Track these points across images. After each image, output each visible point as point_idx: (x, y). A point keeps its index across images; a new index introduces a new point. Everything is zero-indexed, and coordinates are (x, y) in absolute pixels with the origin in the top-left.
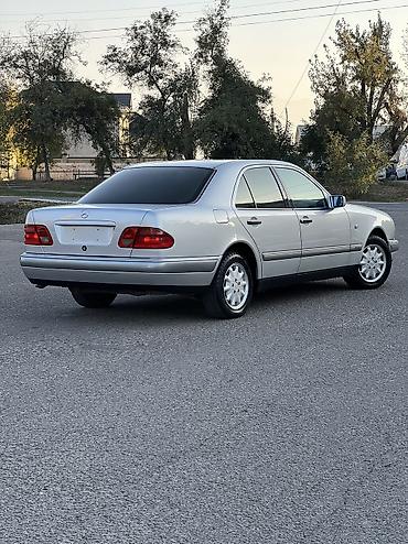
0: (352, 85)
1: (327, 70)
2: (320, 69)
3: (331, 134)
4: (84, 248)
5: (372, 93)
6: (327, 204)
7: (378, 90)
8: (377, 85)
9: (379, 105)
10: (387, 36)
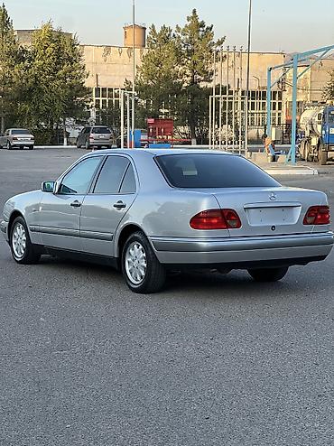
4: (274, 228)
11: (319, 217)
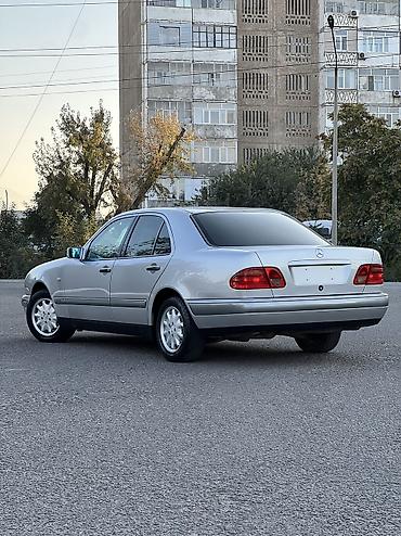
0: (76, 169)
1: (53, 153)
2: (44, 151)
3: (60, 215)
5: (94, 177)
7: (100, 174)
8: (100, 169)
9: (101, 189)
10: (107, 124)
11: (371, 276)
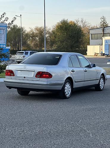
4: (25, 77)
6: (90, 66)
